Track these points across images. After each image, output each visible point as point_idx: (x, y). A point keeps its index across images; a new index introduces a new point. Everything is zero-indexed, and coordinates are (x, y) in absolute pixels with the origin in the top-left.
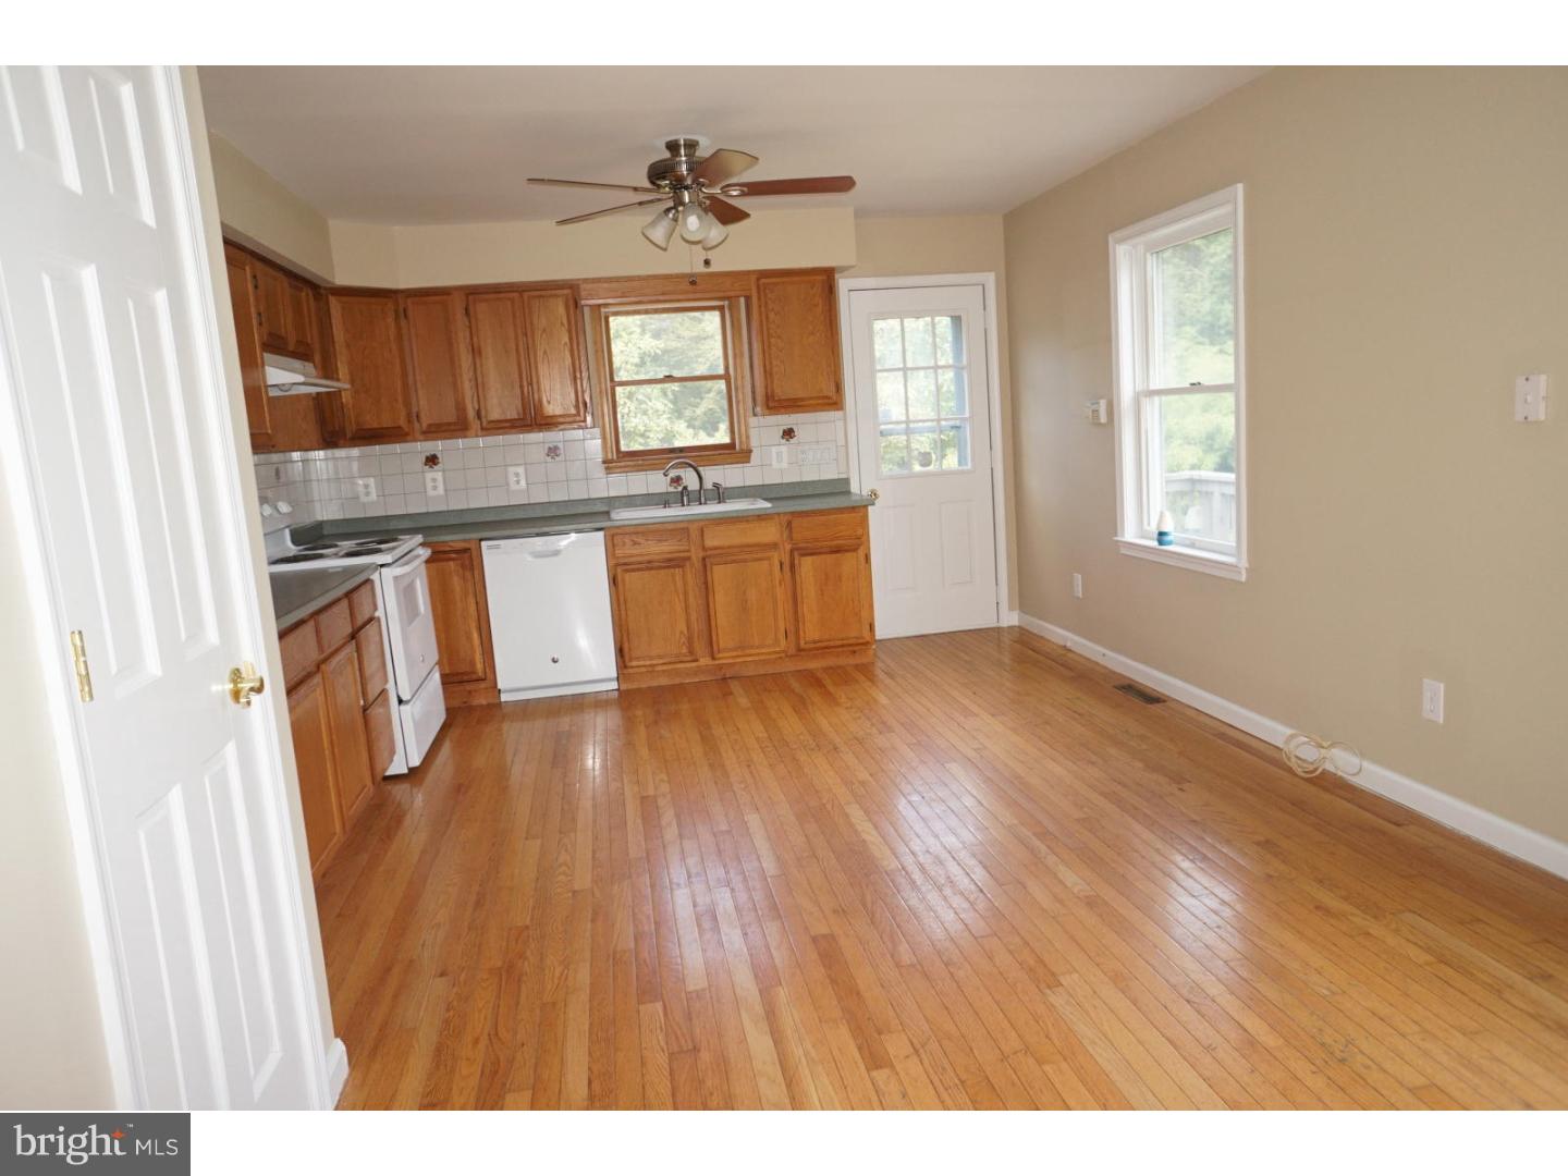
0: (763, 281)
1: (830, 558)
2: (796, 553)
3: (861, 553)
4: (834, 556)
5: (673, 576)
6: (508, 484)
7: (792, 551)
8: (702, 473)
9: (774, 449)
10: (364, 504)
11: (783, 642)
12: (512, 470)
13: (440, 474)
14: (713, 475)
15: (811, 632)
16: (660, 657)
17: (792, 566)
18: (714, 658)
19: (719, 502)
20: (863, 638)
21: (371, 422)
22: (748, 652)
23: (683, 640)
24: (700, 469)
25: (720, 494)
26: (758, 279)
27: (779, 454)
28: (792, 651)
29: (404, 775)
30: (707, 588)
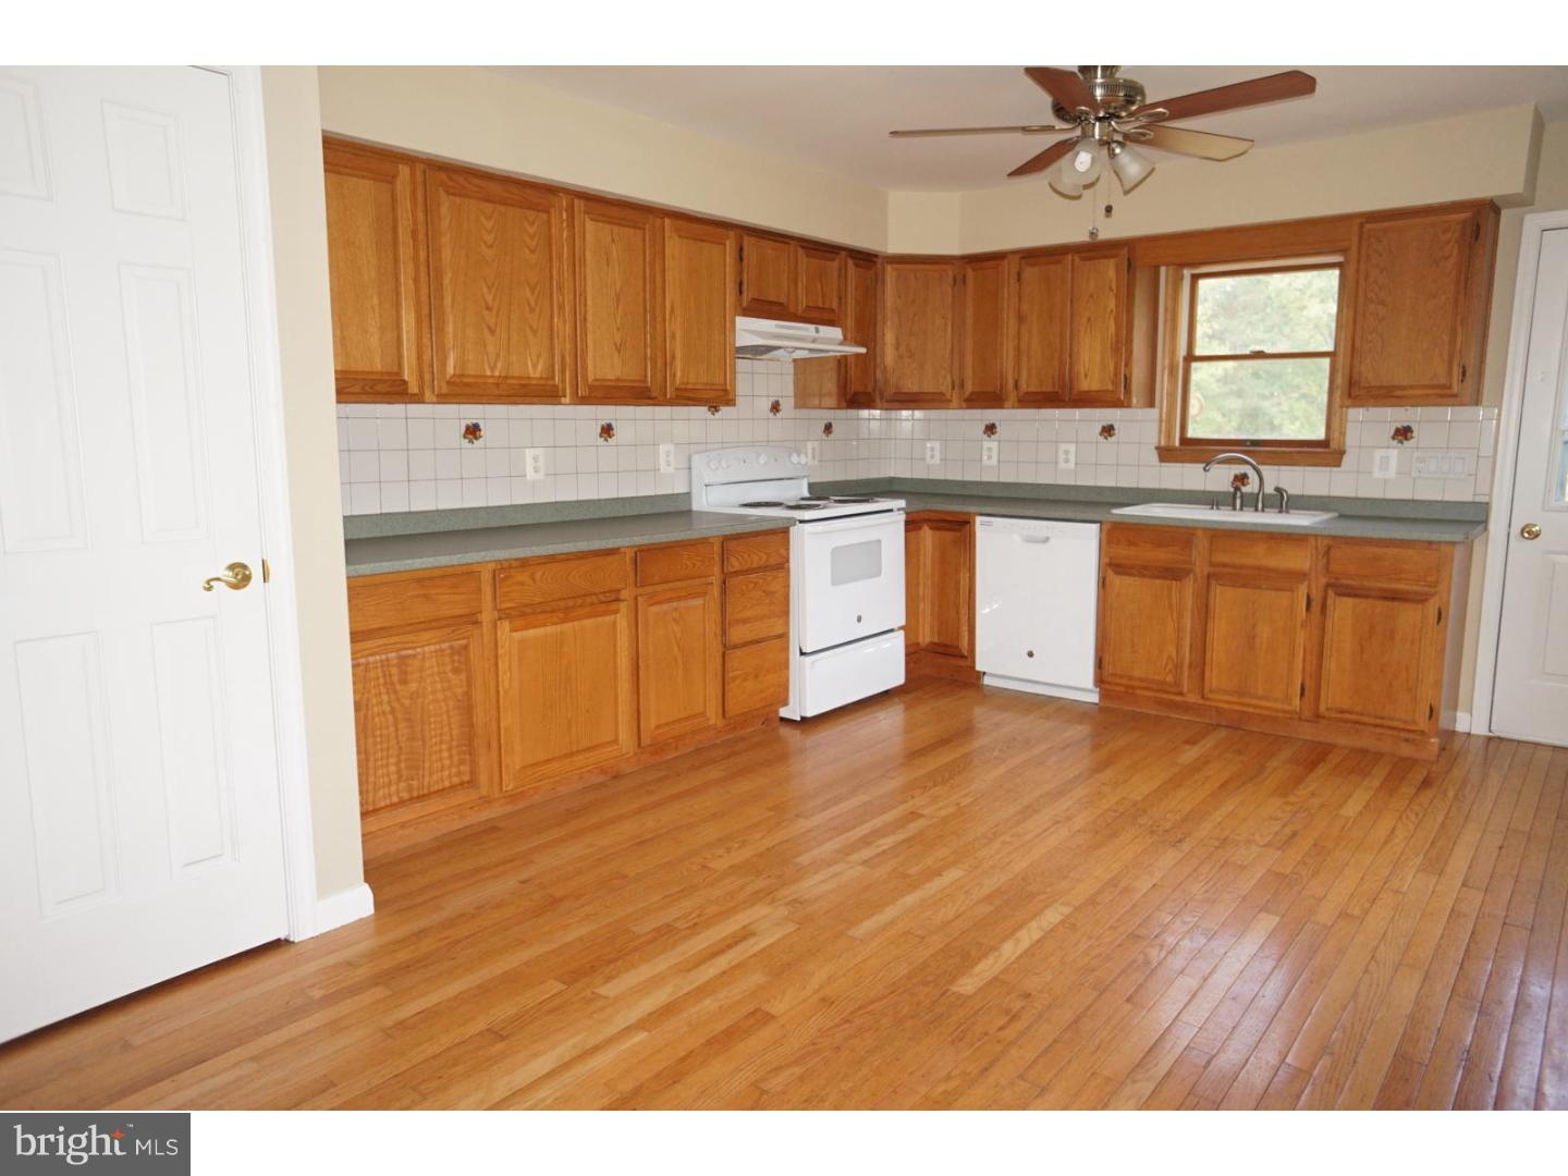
0: (1368, 226)
1: (1381, 606)
2: (1331, 593)
3: (1431, 608)
4: (1389, 603)
5: (1170, 589)
6: (1056, 463)
7: (1328, 586)
8: (1264, 473)
9: (1379, 453)
10: (928, 466)
11: (1297, 701)
12: (1063, 447)
13: (996, 443)
14: (1277, 477)
15: (1335, 696)
16: (1141, 680)
17: (1324, 606)
18: (1203, 697)
19: (1281, 512)
20: (1415, 722)
21: (911, 386)
22: (1247, 700)
23: (1170, 666)
24: (1261, 467)
25: (1281, 501)
26: (1362, 225)
27: (1385, 460)
28: (1307, 714)
29: (795, 721)
30: (1205, 612)
